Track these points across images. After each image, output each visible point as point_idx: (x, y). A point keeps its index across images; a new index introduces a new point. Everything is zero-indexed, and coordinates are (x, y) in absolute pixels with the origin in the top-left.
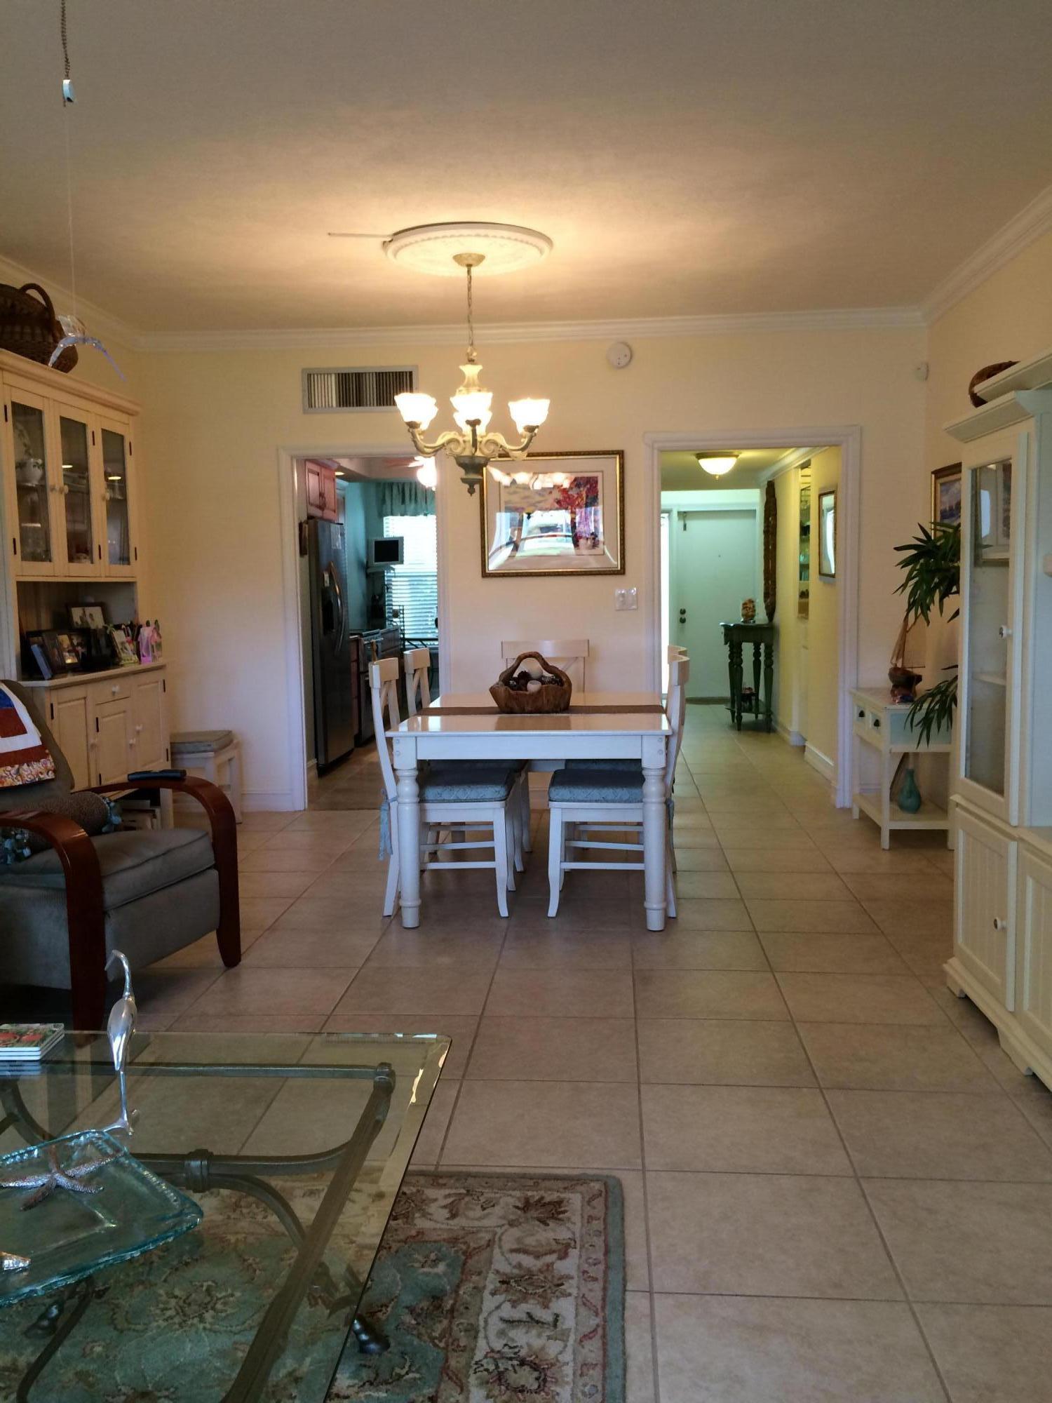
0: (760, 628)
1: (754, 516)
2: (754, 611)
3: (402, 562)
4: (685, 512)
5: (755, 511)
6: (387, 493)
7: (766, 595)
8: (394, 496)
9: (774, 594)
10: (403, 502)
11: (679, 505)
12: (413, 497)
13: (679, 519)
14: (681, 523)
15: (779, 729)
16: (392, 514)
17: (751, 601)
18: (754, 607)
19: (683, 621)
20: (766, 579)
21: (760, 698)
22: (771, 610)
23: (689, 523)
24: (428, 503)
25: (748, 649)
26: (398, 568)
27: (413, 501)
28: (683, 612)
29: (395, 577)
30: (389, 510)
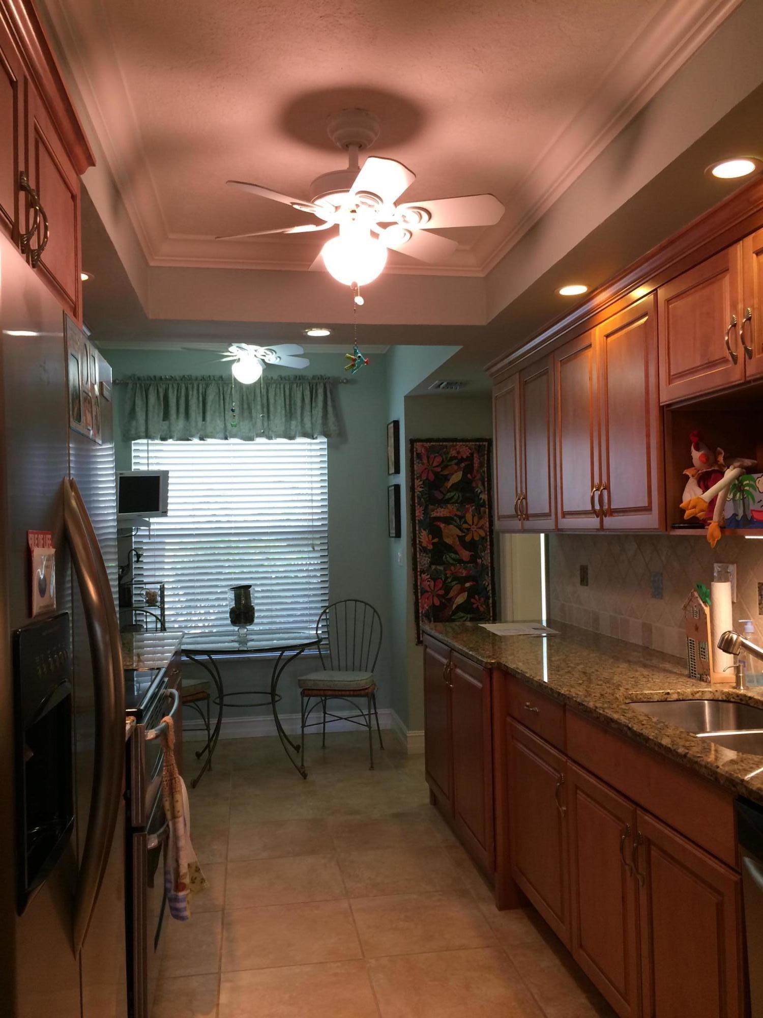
3: (165, 513)
6: (139, 402)
8: (151, 408)
10: (166, 416)
12: (182, 409)
16: (147, 436)
24: (208, 418)
26: (156, 523)
27: (182, 415)
29: (149, 536)
30: (143, 429)
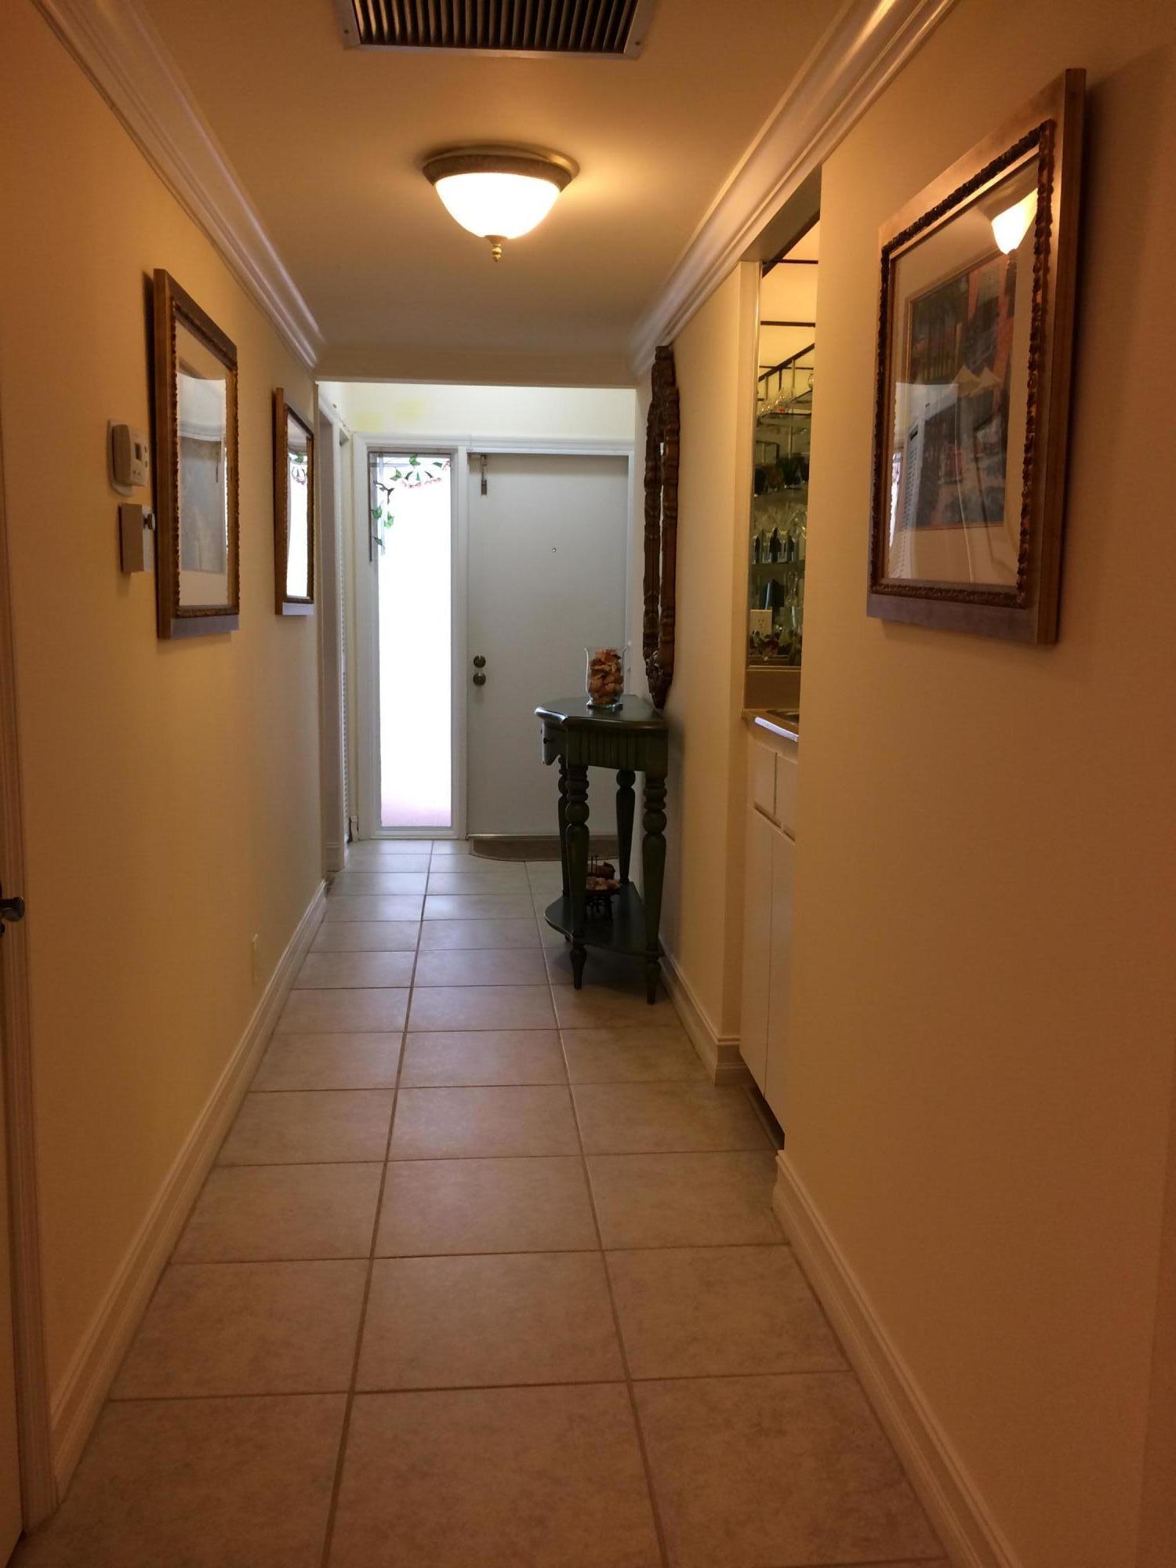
0: (631, 731)
1: (626, 471)
2: (619, 680)
4: (484, 456)
5: (627, 458)
7: (650, 641)
9: (670, 642)
11: (471, 440)
13: (472, 469)
14: (477, 479)
15: (678, 997)
17: (612, 656)
18: (619, 670)
19: (479, 681)
20: (650, 600)
21: (630, 878)
22: (662, 679)
23: (491, 479)
25: (602, 782)
28: (480, 662)
